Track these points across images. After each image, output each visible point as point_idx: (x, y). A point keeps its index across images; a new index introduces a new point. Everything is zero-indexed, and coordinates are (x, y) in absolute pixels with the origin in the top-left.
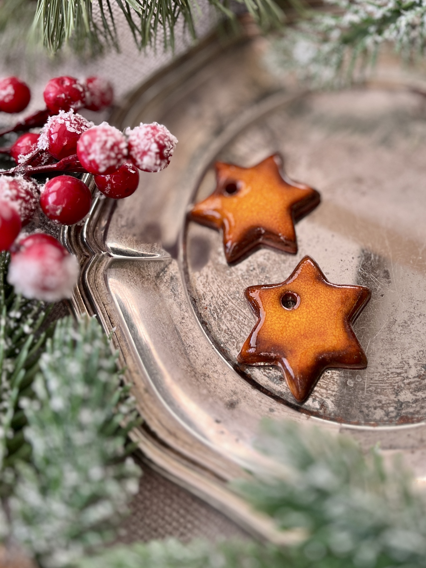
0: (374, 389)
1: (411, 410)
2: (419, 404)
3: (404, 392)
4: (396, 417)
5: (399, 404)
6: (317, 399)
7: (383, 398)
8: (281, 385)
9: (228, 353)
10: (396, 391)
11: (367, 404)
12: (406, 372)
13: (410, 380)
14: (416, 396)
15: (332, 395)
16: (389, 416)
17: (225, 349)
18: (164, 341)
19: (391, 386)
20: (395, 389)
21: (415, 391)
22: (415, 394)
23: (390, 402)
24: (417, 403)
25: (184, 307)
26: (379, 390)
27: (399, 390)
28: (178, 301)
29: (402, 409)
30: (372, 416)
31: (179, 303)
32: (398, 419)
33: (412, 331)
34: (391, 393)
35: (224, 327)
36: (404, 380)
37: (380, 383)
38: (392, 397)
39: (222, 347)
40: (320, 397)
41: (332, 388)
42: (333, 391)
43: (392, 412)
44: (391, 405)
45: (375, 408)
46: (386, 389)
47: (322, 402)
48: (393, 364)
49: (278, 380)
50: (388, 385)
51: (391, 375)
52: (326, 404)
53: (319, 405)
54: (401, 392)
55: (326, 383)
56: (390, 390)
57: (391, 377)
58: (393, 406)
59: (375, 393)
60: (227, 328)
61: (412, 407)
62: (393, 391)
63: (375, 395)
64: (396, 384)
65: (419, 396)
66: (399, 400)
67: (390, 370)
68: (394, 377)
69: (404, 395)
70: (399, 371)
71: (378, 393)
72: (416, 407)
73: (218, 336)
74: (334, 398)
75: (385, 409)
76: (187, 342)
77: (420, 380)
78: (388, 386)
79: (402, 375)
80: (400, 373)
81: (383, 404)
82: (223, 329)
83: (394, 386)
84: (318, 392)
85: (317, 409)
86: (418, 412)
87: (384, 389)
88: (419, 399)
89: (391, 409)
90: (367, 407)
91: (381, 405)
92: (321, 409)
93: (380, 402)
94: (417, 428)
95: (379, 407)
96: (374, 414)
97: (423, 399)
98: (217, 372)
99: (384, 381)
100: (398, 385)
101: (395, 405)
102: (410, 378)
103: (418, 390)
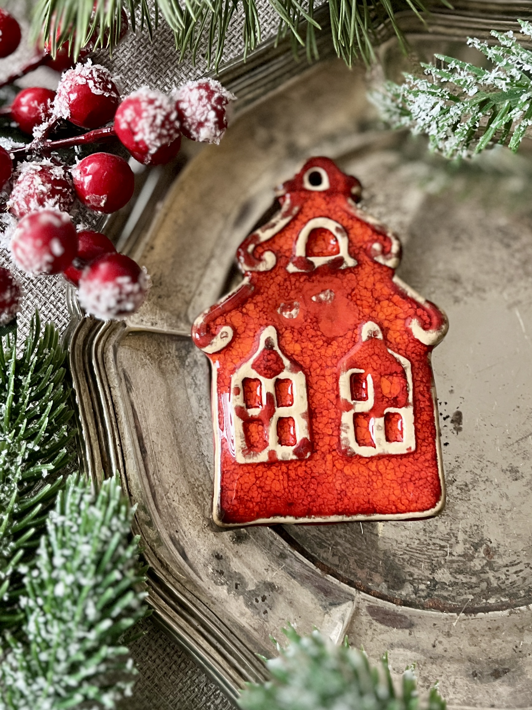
0: (408, 558)
1: (445, 594)
2: (456, 589)
3: (442, 570)
4: (425, 597)
5: (432, 583)
6: (339, 554)
7: (416, 571)
10: (433, 567)
12: (451, 547)
13: (453, 558)
14: (456, 578)
15: (356, 553)
16: (418, 595)
19: (429, 559)
20: (432, 564)
21: (456, 572)
22: (455, 575)
23: (423, 578)
24: (454, 587)
26: (413, 561)
27: (438, 567)
29: (435, 590)
33: (471, 498)
34: (427, 567)
36: (446, 555)
37: (417, 553)
38: (427, 573)
42: (359, 549)
43: (423, 591)
44: (424, 582)
45: (404, 581)
46: (422, 561)
48: (438, 534)
50: (425, 557)
51: (432, 547)
54: (439, 570)
56: (426, 564)
57: (431, 549)
58: (425, 584)
61: (447, 590)
62: (430, 566)
63: (407, 565)
64: (436, 559)
65: (458, 579)
66: (434, 578)
67: (434, 541)
68: (435, 550)
69: (441, 574)
70: (443, 543)
71: (411, 564)
72: (451, 592)
74: (358, 557)
75: (415, 585)
77: (465, 560)
78: (425, 559)
79: (445, 549)
80: (443, 547)
81: (414, 579)
83: (432, 560)
84: (341, 546)
85: (335, 565)
86: (453, 598)
87: (419, 561)
88: (458, 583)
89: (422, 587)
91: (411, 579)
93: (411, 575)
94: (446, 619)
95: (409, 580)
97: (463, 583)
99: (422, 551)
100: (438, 560)
101: (429, 583)
102: (454, 556)
103: (460, 572)
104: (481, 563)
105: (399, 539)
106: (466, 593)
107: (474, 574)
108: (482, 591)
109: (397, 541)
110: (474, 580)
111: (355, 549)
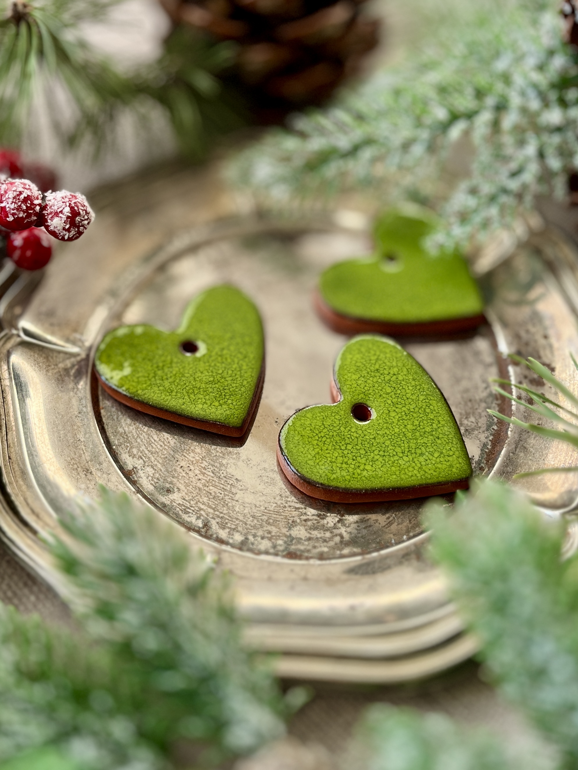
0: (266, 519)
1: (302, 548)
2: (312, 543)
3: (298, 527)
4: (283, 551)
5: (289, 539)
6: (202, 518)
7: (274, 530)
8: (165, 497)
9: (119, 455)
10: (290, 525)
11: (255, 533)
12: (305, 508)
13: (308, 517)
14: (311, 534)
15: (218, 517)
16: (276, 549)
17: (117, 451)
18: (54, 430)
19: (286, 519)
20: (289, 523)
21: (310, 529)
22: (310, 532)
23: (281, 535)
24: (310, 542)
25: (84, 402)
26: (271, 521)
27: (294, 525)
28: (80, 395)
29: (292, 545)
30: (257, 546)
31: (80, 398)
32: (285, 553)
34: (284, 526)
35: (121, 430)
36: (301, 515)
37: (275, 514)
38: (284, 530)
39: (113, 449)
40: (206, 516)
41: (221, 509)
42: (221, 513)
43: (281, 545)
44: (281, 538)
45: (263, 538)
46: (279, 521)
47: (206, 522)
48: (293, 498)
49: (164, 491)
50: (282, 517)
52: (210, 524)
53: (202, 523)
54: (295, 527)
55: (216, 504)
56: (283, 523)
57: (287, 510)
58: (282, 540)
59: (266, 523)
60: (123, 431)
61: (303, 544)
62: (287, 524)
63: (266, 525)
64: (292, 519)
65: (313, 535)
66: (290, 535)
67: (289, 504)
68: (291, 511)
69: (297, 531)
70: (298, 505)
71: (269, 524)
72: (308, 545)
73: (112, 437)
74: (220, 520)
75: (273, 541)
76: (78, 436)
77: (318, 519)
78: (282, 519)
79: (301, 510)
80: (299, 508)
81: (272, 536)
82: (119, 431)
83: (289, 520)
84: (205, 511)
85: (199, 527)
86: (308, 551)
87: (276, 520)
88: (313, 538)
89: (280, 542)
90: (255, 536)
91: (269, 536)
92: (203, 528)
93: (270, 532)
94: (303, 565)
95: (267, 537)
96: (260, 543)
97: (317, 538)
98: (101, 470)
99: (279, 513)
100: (294, 520)
101: (285, 539)
102: (308, 515)
103: (315, 528)
104: (333, 520)
105: (258, 504)
106: (321, 546)
107: (327, 530)
108: (336, 544)
109: (256, 506)
110: (328, 535)
111: (217, 513)
